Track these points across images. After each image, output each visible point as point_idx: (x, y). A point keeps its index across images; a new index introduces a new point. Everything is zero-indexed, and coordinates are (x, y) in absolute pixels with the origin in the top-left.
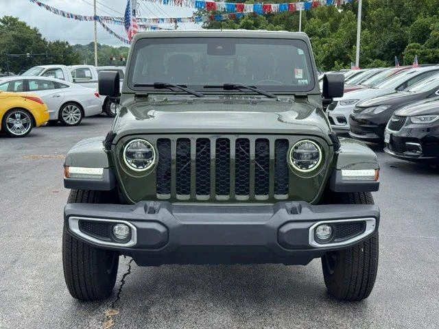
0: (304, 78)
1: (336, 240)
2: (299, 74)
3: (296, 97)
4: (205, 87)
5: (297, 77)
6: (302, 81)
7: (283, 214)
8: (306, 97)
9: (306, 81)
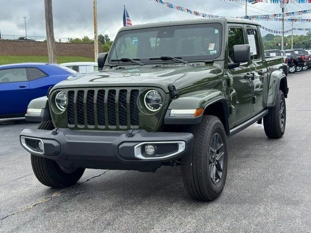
0: (214, 50)
1: (157, 155)
2: (212, 47)
3: (206, 63)
4: (151, 59)
5: (210, 49)
6: (213, 52)
7: (124, 137)
8: (212, 62)
9: (215, 52)
